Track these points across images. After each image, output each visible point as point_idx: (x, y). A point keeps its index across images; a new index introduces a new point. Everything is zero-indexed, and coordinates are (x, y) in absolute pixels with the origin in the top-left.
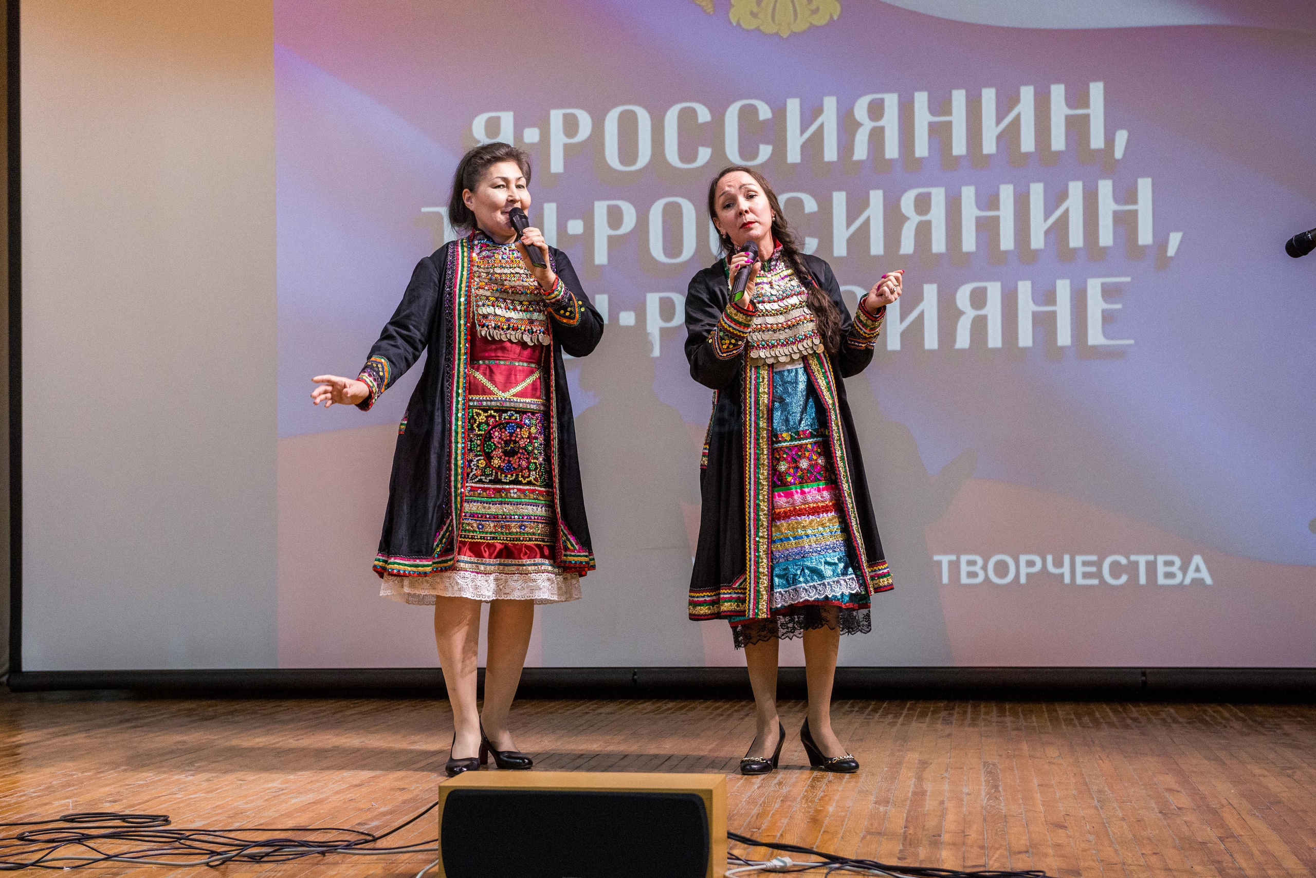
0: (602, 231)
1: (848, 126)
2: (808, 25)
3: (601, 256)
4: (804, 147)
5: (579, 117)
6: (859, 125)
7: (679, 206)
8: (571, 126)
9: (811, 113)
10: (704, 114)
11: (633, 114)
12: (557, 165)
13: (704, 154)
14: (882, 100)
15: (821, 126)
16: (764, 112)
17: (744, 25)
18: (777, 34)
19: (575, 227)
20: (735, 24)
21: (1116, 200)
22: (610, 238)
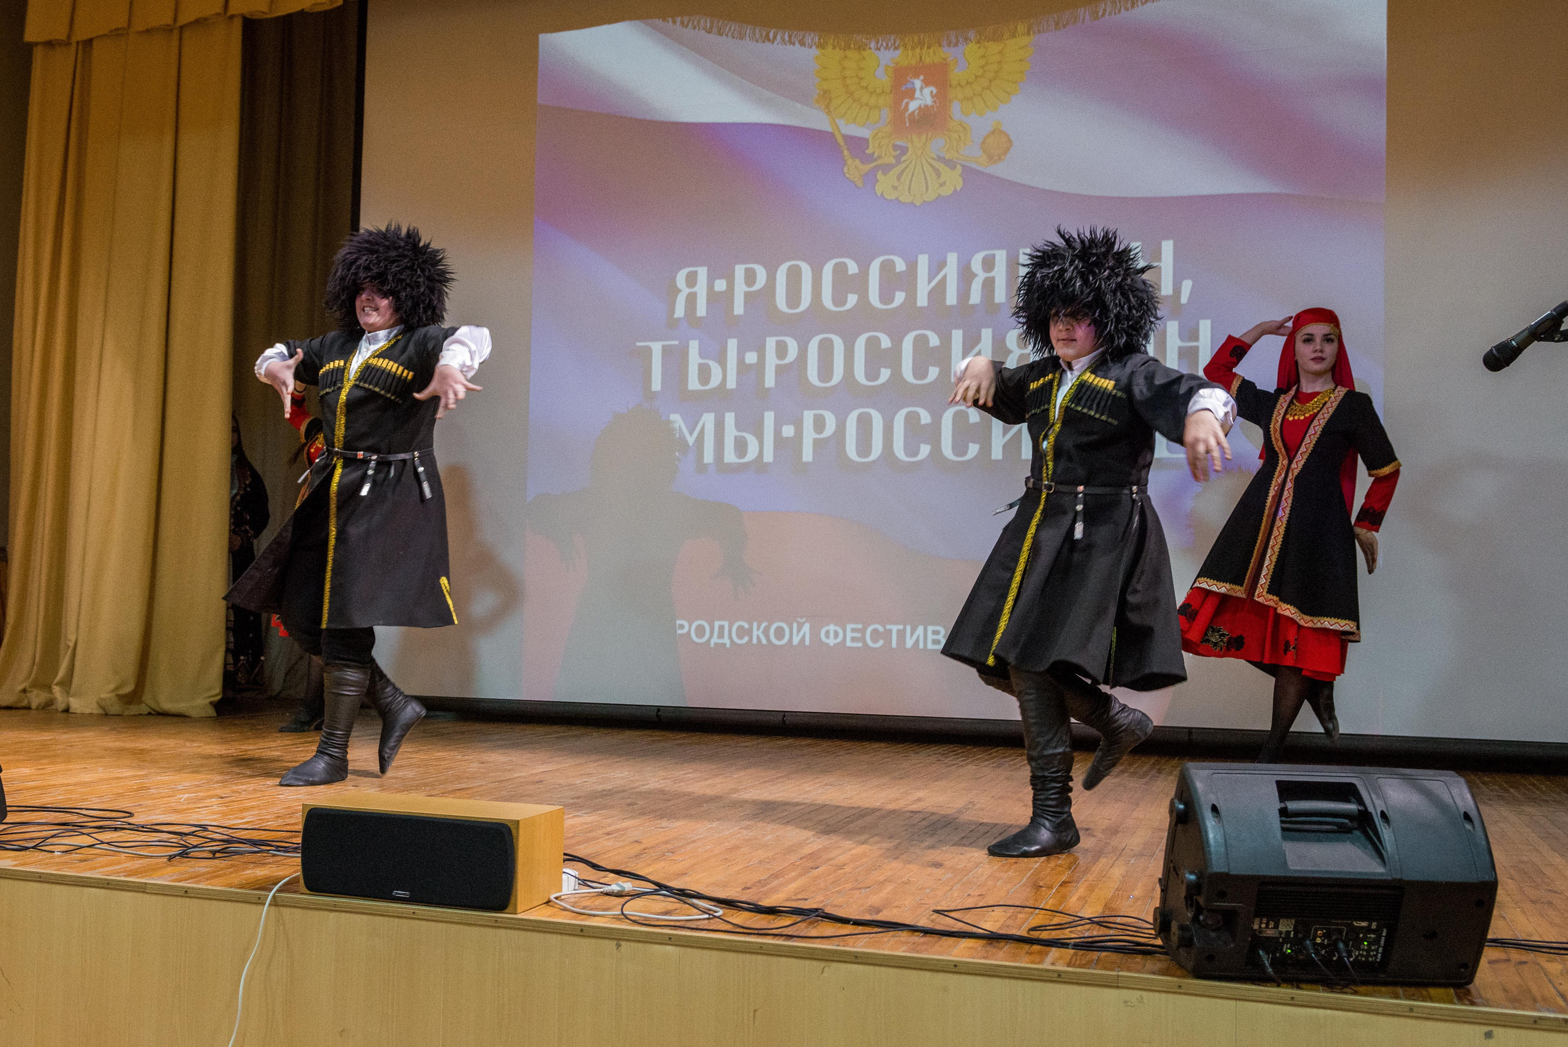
0: (772, 361)
1: (966, 276)
2: (936, 195)
3: (770, 381)
4: (930, 293)
5: (757, 271)
6: (976, 275)
7: (831, 340)
8: (750, 277)
9: (937, 266)
10: (853, 268)
11: (798, 267)
12: (739, 309)
13: (852, 300)
14: (994, 256)
15: (945, 277)
16: (900, 265)
17: (886, 197)
18: (913, 203)
19: (751, 358)
20: (879, 194)
21: (1181, 337)
22: (777, 366)
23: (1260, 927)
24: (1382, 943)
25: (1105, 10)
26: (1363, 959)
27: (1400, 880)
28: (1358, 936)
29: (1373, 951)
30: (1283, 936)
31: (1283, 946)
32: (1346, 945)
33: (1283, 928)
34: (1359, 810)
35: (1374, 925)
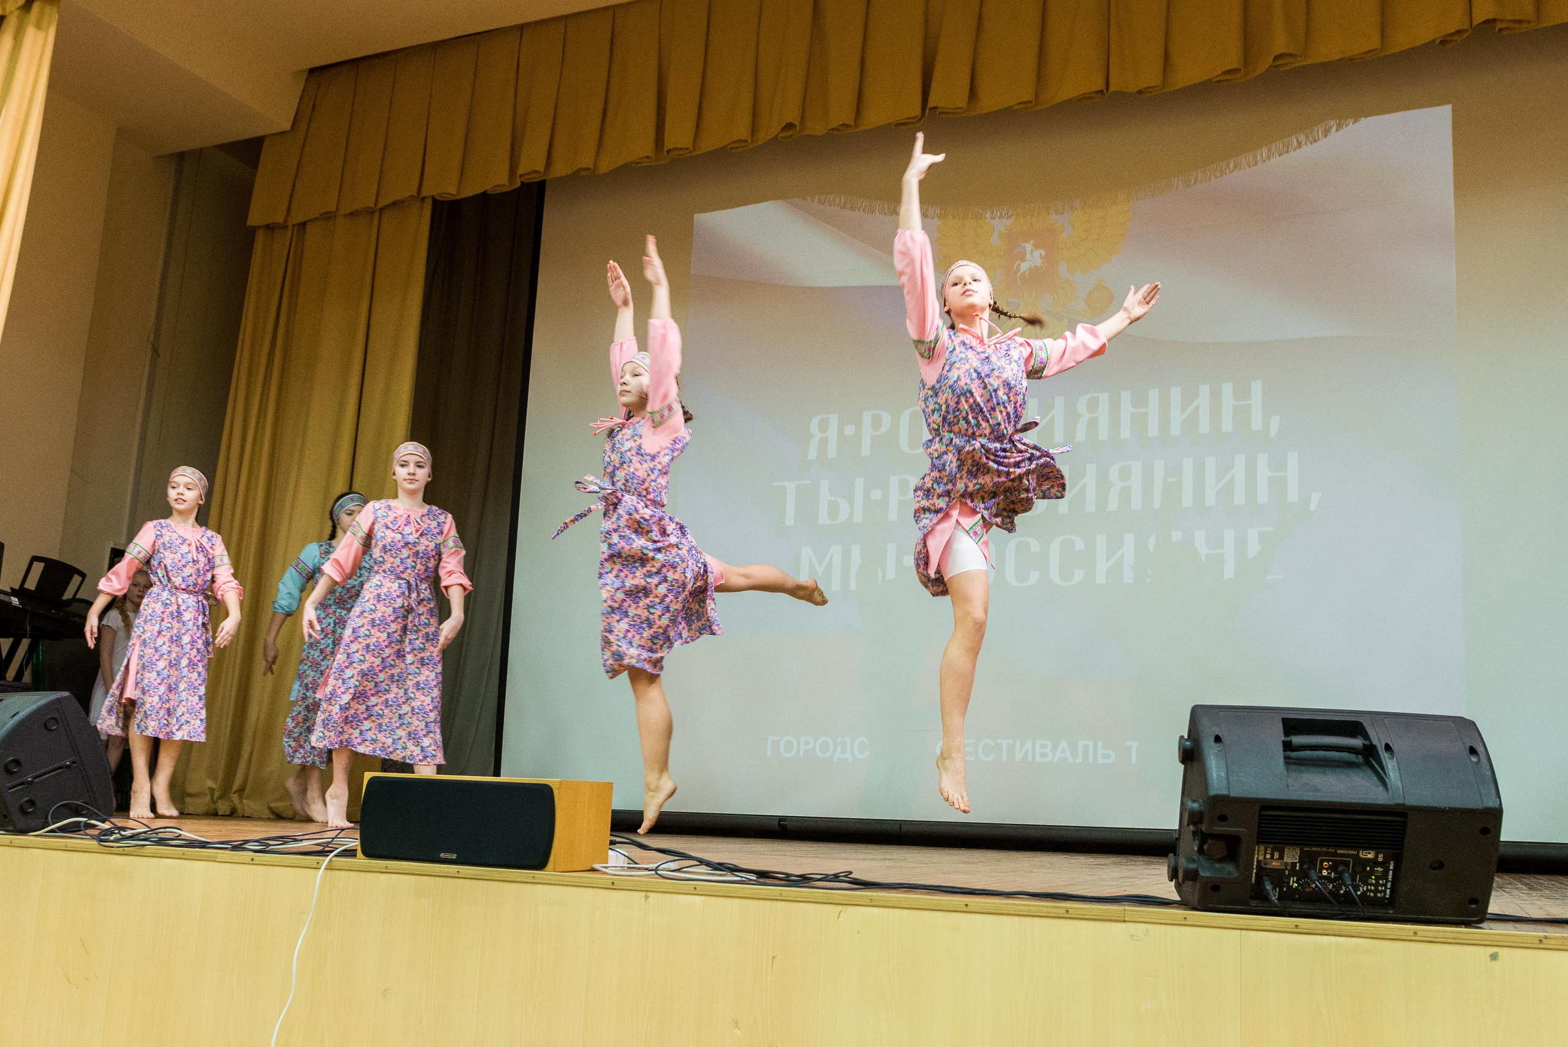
0: (894, 498)
1: (1072, 417)
3: (893, 516)
5: (883, 417)
6: (1080, 417)
8: (877, 423)
9: (1046, 408)
12: (865, 450)
14: (1098, 398)
15: (1053, 418)
19: (876, 495)
21: (1271, 469)
22: (900, 502)
23: (1265, 858)
24: (1390, 877)
25: (1196, 179)
26: (1372, 894)
27: (1403, 805)
28: (1365, 869)
29: (1382, 885)
30: (1289, 868)
31: (1290, 879)
32: (1354, 880)
33: (1288, 859)
34: (1364, 745)
35: (1380, 859)
